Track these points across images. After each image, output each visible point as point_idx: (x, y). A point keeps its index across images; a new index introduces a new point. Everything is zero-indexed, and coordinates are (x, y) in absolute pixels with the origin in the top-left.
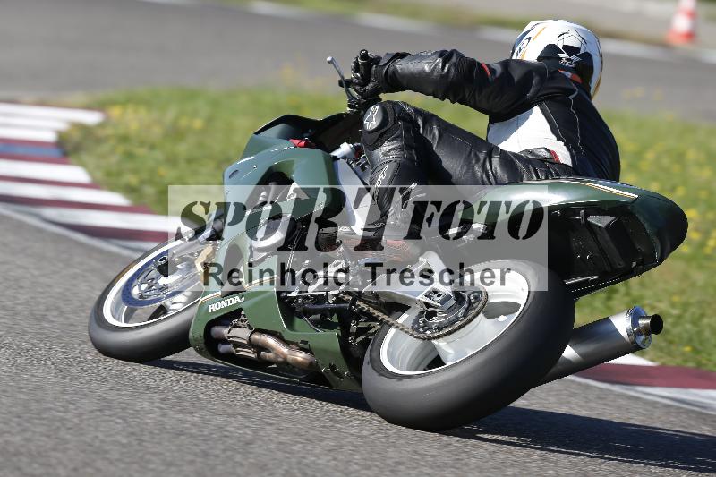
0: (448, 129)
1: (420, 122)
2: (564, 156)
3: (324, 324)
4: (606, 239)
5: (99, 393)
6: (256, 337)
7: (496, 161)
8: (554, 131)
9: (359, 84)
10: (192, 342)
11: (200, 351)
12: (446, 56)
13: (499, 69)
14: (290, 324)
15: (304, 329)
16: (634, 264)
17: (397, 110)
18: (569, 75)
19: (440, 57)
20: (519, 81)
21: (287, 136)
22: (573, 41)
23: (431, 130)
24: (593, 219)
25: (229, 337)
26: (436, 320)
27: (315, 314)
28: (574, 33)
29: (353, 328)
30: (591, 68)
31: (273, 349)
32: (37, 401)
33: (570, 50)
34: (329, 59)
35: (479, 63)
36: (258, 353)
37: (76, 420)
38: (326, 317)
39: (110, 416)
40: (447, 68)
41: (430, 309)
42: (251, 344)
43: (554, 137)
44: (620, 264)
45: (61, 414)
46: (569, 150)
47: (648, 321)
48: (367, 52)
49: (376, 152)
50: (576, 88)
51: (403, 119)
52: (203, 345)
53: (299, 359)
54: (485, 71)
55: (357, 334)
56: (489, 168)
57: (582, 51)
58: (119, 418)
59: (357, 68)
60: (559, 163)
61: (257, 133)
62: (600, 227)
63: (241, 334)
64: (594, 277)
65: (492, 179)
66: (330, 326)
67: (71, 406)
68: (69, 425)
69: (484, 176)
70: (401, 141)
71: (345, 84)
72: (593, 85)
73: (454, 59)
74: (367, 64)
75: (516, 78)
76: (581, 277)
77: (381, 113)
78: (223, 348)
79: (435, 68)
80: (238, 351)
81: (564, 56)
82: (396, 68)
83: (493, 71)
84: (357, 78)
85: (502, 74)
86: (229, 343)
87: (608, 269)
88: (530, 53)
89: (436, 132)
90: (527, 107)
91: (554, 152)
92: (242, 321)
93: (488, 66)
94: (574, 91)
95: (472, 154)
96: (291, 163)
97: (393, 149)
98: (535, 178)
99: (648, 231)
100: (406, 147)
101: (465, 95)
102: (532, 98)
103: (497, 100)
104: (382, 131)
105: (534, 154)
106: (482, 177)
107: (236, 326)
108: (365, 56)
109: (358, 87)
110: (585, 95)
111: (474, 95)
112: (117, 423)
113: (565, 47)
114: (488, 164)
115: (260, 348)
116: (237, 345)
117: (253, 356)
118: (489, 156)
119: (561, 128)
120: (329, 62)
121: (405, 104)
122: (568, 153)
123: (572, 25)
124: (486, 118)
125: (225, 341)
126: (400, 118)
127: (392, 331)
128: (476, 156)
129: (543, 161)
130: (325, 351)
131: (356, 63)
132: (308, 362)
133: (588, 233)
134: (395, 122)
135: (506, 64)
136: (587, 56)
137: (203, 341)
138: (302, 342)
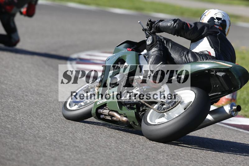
0: (175, 45)
1: (165, 42)
2: (213, 53)
3: (131, 108)
4: (222, 80)
5: (145, 153)
6: (111, 112)
7: (190, 55)
8: (211, 45)
9: (149, 30)
10: (92, 115)
11: (95, 118)
12: (175, 21)
13: (193, 25)
14: (121, 108)
15: (125, 110)
16: (232, 89)
17: (157, 38)
18: (218, 27)
19: (173, 21)
20: (200, 29)
21: (126, 47)
22: (220, 16)
23: (169, 45)
24: (218, 74)
25: (103, 113)
26: (164, 106)
27: (128, 105)
28: (220, 13)
29: (141, 109)
30: (226, 25)
31: (116, 116)
32: (124, 156)
33: (218, 19)
34: (139, 22)
35: (186, 23)
36: (112, 118)
37: (137, 162)
38: (132, 106)
39: (149, 161)
40: (175, 24)
41: (163, 103)
42: (109, 115)
43: (211, 47)
44: (227, 88)
45: (132, 160)
46: (215, 51)
47: (236, 107)
48: (151, 20)
49: (150, 51)
50: (219, 31)
51: (159, 41)
52: (95, 115)
53: (124, 120)
54: (188, 26)
55: (142, 112)
56: (187, 57)
57: (223, 19)
58: (152, 161)
59: (148, 25)
60: (211, 56)
61: (117, 47)
62: (220, 76)
63: (106, 112)
64: (220, 93)
65: (188, 61)
66: (133, 109)
67: (136, 158)
68: (135, 164)
69: (186, 60)
70: (158, 48)
71: (144, 30)
72: (226, 31)
73: (177, 22)
74: (151, 24)
75: (199, 28)
76: (215, 93)
77: (152, 39)
78: (102, 116)
79: (171, 25)
80: (106, 117)
81: (216, 21)
82: (159, 25)
83: (191, 26)
84: (148, 28)
85: (194, 27)
86: (103, 115)
87: (224, 90)
88: (205, 20)
89: (170, 45)
90: (202, 38)
91: (210, 52)
92: (107, 108)
93: (190, 24)
94: (219, 32)
95: (182, 53)
96: (126, 56)
97: (155, 51)
98: (202, 60)
99: (236, 78)
100: (160, 50)
101: (181, 34)
102: (204, 34)
103: (192, 35)
104: (152, 45)
105: (203, 53)
106: (185, 60)
107: (105, 109)
108: (150, 21)
109: (148, 31)
110: (223, 34)
111: (184, 33)
112: (151, 163)
113: (217, 18)
114: (187, 56)
115: (112, 116)
116: (105, 115)
117: (110, 119)
118: (188, 53)
119: (213, 44)
120: (139, 23)
121: (160, 36)
122: (214, 53)
123: (219, 11)
124: (190, 41)
125: (102, 114)
126: (158, 41)
127: (152, 110)
128: (183, 53)
129: (206, 55)
130: (131, 117)
131: (148, 23)
132: (126, 121)
133: (217, 79)
134: (156, 42)
135: (196, 24)
136: (224, 21)
137: (95, 114)
138: (124, 114)
